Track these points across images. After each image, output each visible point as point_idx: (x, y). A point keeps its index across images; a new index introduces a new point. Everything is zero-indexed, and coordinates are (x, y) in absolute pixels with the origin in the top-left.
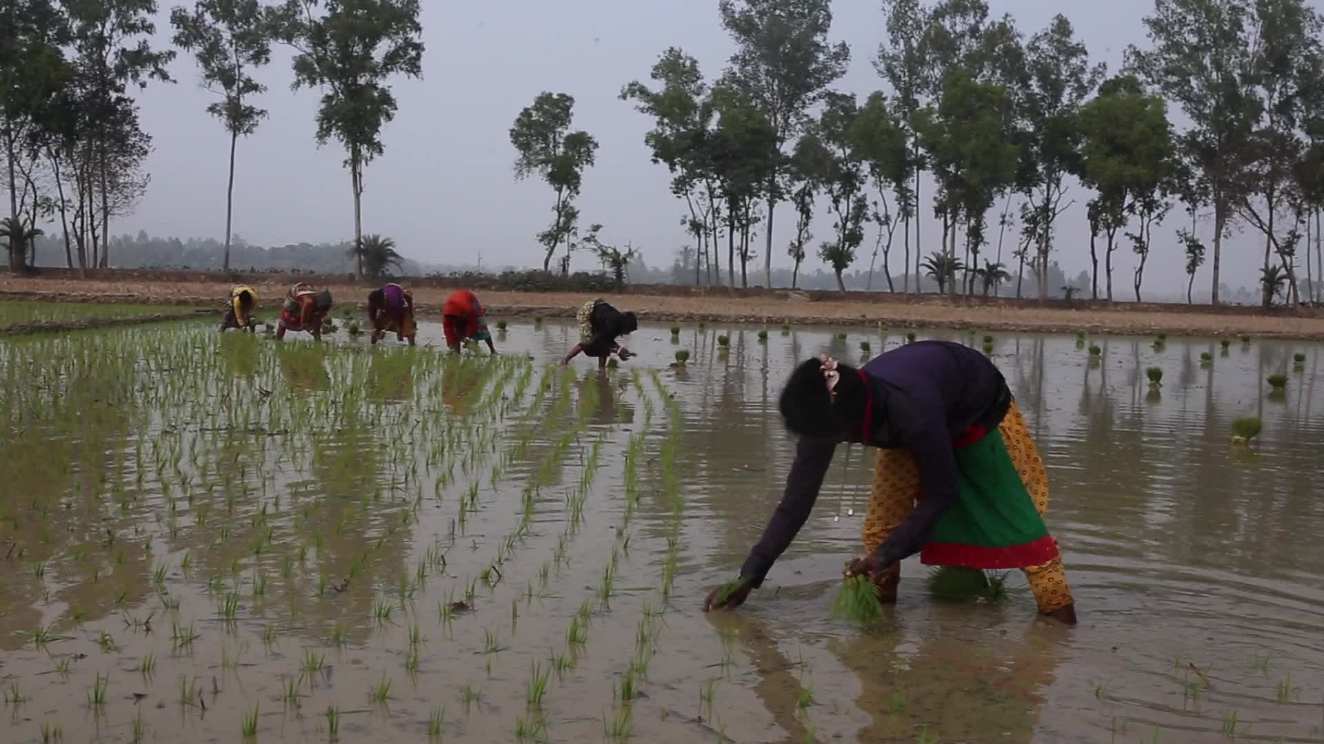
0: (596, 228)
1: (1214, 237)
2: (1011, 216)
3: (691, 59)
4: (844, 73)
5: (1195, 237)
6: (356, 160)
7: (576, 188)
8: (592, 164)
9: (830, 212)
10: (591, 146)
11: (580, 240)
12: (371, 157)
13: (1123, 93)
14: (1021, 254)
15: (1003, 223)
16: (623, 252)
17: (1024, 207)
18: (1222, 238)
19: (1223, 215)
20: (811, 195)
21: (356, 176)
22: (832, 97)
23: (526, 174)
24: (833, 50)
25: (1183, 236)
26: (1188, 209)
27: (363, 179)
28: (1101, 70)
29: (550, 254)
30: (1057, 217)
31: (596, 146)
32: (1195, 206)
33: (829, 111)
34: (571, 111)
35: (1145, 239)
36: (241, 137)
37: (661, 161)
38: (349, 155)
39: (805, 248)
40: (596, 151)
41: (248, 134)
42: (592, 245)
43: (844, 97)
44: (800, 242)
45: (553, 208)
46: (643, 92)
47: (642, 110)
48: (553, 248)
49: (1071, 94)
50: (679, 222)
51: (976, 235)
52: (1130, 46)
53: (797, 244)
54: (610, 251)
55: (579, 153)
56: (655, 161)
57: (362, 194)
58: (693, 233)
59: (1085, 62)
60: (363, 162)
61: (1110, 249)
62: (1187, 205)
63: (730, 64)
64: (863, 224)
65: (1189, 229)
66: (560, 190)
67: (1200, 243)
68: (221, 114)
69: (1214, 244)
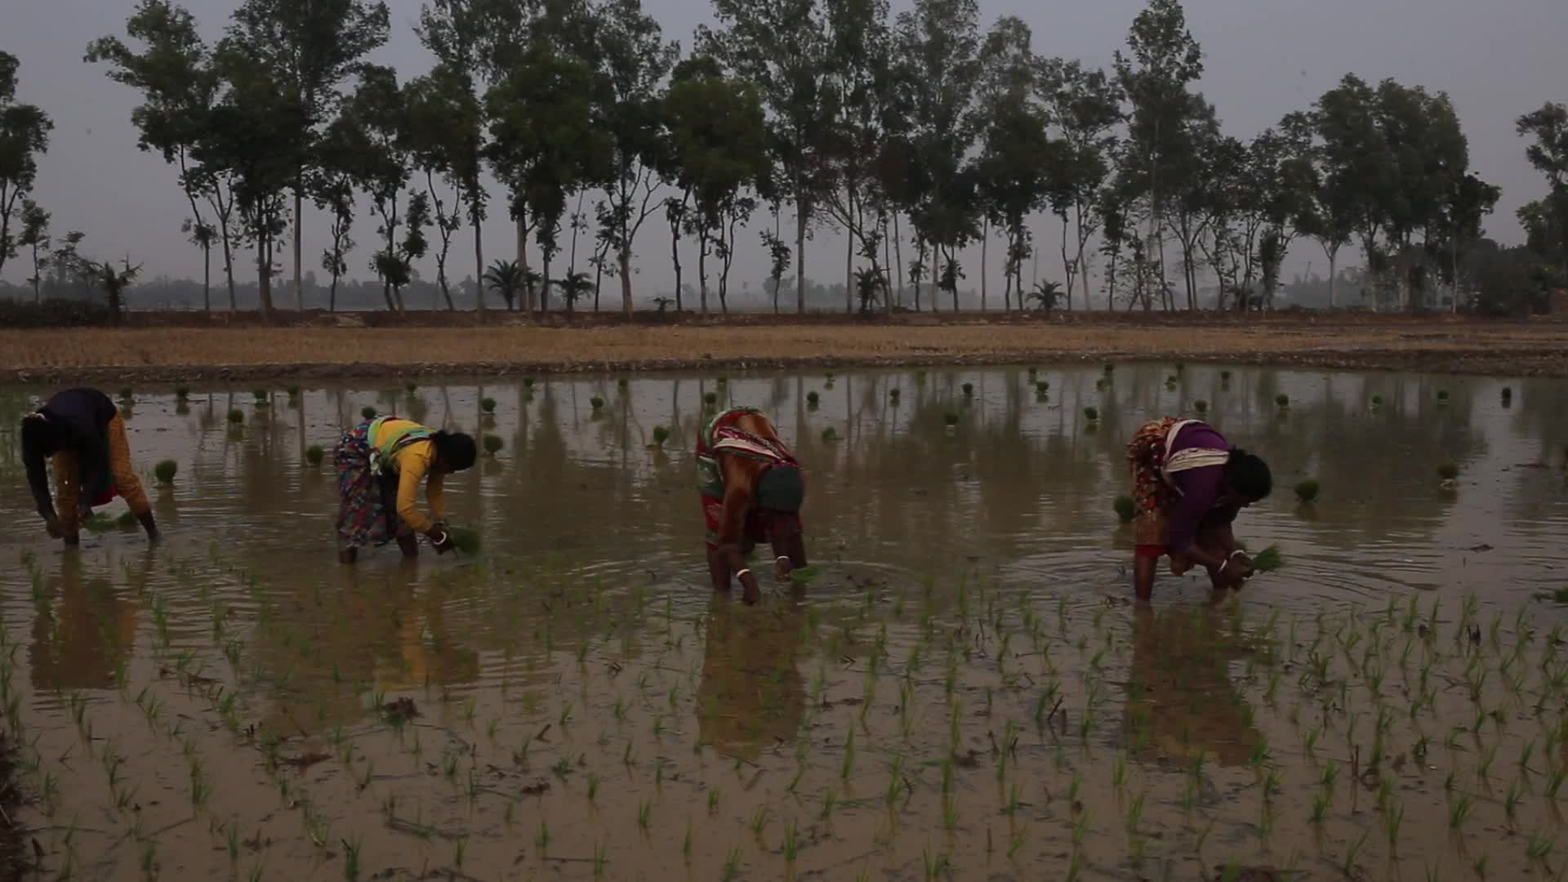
0: (75, 237)
1: (796, 238)
2: (584, 217)
3: (185, 13)
4: (385, 40)
5: (779, 240)
8: (45, 150)
9: (373, 214)
10: (42, 126)
13: (700, 78)
14: (598, 261)
15: (574, 225)
16: (119, 270)
17: (601, 206)
18: (805, 240)
19: (804, 214)
20: (349, 192)
22: (369, 71)
24: (368, 12)
25: (768, 239)
26: (771, 208)
28: (674, 49)
30: (645, 217)
31: (50, 126)
32: (777, 207)
33: (364, 88)
34: (15, 76)
35: (727, 241)
37: (152, 147)
39: (346, 258)
40: (50, 132)
43: (381, 70)
44: (337, 251)
46: (120, 53)
47: (117, 77)
49: (643, 76)
50: (180, 227)
51: (547, 239)
52: (701, 26)
53: (333, 253)
54: (99, 268)
55: (25, 134)
56: (144, 147)
58: (200, 243)
59: (658, 39)
61: (703, 254)
62: (769, 203)
63: (234, 22)
64: (423, 228)
65: (773, 231)
67: (785, 245)
69: (797, 246)
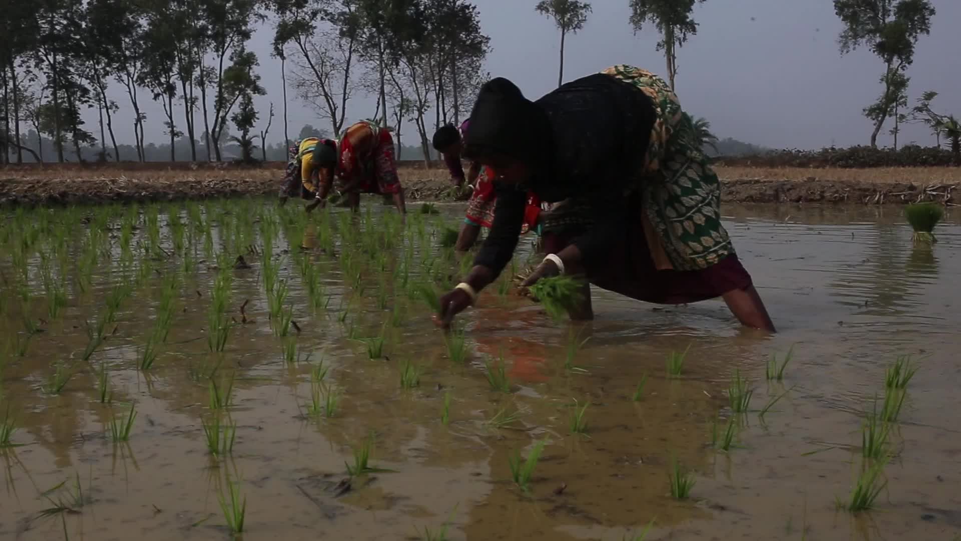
0: (930, 96)
6: (669, 42)
7: (908, 58)
8: (928, 32)
10: (927, 13)
11: (910, 110)
12: (685, 39)
21: (671, 58)
23: (852, 47)
27: (676, 60)
29: (878, 130)
31: (932, 12)
36: (569, 34)
38: (661, 37)
40: (932, 18)
41: (577, 30)
42: (924, 115)
45: (882, 80)
48: (881, 122)
54: (946, 120)
55: (912, 21)
57: (676, 75)
60: (677, 43)
66: (889, 61)
68: (548, 11)
